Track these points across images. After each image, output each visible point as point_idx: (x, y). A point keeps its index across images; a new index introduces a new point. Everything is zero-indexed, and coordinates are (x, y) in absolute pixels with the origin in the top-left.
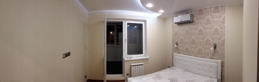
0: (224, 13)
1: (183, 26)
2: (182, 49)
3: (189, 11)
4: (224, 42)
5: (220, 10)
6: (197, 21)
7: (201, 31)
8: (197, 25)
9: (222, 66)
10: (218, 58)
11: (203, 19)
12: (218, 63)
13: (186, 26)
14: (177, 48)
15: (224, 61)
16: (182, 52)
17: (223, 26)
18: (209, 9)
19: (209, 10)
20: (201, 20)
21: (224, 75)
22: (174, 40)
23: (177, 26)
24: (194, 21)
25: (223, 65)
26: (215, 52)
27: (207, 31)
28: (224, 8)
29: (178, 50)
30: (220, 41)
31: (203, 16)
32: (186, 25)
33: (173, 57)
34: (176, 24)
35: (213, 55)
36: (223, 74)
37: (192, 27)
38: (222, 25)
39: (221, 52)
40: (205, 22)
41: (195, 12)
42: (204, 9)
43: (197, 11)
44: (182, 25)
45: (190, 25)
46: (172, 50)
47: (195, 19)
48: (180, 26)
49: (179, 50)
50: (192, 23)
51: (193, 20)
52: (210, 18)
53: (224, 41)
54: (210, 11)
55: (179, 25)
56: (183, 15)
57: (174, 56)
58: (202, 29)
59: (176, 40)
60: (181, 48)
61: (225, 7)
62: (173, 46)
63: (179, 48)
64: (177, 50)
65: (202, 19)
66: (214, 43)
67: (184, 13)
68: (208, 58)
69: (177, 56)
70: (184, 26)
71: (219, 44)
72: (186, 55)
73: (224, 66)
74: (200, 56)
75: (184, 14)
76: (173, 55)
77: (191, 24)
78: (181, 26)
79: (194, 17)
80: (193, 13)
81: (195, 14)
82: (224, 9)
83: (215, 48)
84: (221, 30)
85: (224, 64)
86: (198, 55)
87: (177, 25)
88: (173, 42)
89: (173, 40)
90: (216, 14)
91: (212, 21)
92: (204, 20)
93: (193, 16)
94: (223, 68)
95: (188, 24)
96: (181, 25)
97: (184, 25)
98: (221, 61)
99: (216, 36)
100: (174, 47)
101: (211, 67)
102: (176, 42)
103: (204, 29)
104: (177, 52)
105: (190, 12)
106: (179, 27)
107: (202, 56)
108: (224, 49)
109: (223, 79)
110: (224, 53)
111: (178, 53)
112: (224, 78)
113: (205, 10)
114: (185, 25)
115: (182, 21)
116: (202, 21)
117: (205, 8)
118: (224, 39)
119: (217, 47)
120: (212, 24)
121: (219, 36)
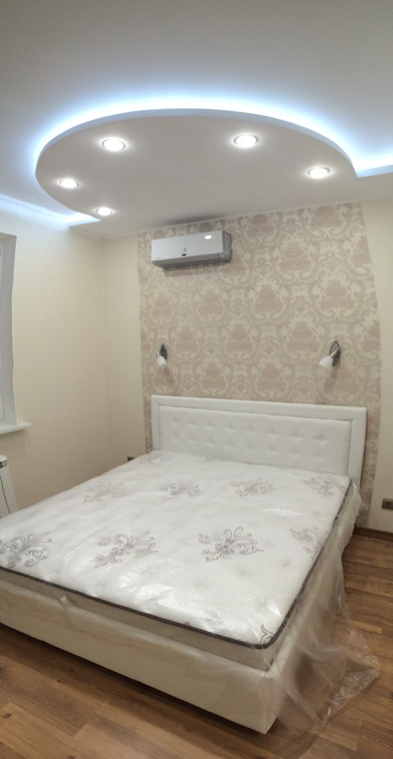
0: (361, 227)
1: (185, 274)
2: (191, 372)
3: (211, 222)
4: (378, 337)
5: (341, 217)
6: (248, 256)
7: (267, 295)
8: (247, 271)
9: (370, 432)
10: (351, 398)
11: (273, 248)
12: (351, 420)
13: (204, 275)
14: (166, 371)
15: (378, 411)
16: (188, 387)
17: (365, 272)
18: (292, 213)
19: (296, 217)
20: (264, 252)
21: (374, 466)
22: (152, 335)
23: (163, 274)
24: (233, 257)
25: (372, 427)
26: (334, 375)
27: (295, 294)
28: (355, 210)
29: (171, 381)
30: (358, 330)
31: (270, 239)
32: (201, 270)
33: (148, 413)
34: (160, 266)
35: (329, 386)
36: (370, 462)
37: (228, 280)
38: (360, 270)
39: (362, 373)
40: (280, 261)
41: (235, 225)
42: (272, 214)
43: (244, 222)
44: (186, 271)
45: (221, 274)
46: (144, 385)
47: (236, 248)
48: (172, 276)
49: (174, 378)
50: (227, 266)
51: (231, 252)
52: (302, 244)
53: (375, 331)
54: (298, 223)
55: (171, 272)
56: (189, 233)
57: (154, 407)
58: (274, 287)
59: (159, 337)
60: (183, 372)
61: (359, 205)
62: (143, 363)
63: (175, 371)
64: (168, 381)
65: (266, 249)
66: (333, 341)
67: (190, 226)
68: (304, 403)
69: (166, 405)
70: (194, 276)
71: (351, 343)
72: (207, 397)
73: (377, 435)
74: (271, 396)
75: (192, 229)
76: (147, 405)
77: (221, 267)
78: (177, 275)
79: (234, 242)
80: (227, 226)
81: (237, 231)
82: (360, 213)
83: (337, 358)
84: (356, 288)
85: (378, 425)
86: (262, 394)
87: (160, 269)
88: (145, 348)
89: (143, 337)
90: (324, 229)
91: (311, 254)
92: (276, 253)
93: (229, 236)
94: (372, 440)
95: (211, 268)
96: (177, 271)
97: (192, 270)
98: (363, 409)
99: (337, 311)
100: (152, 370)
101: (320, 437)
102: (158, 344)
103: (280, 288)
104: (165, 389)
105: (216, 222)
106: (170, 278)
107: (280, 395)
108: (379, 364)
109: (370, 478)
110: (378, 380)
111: (170, 392)
112: (373, 476)
113: (276, 218)
114: (197, 273)
115: (187, 256)
116: (267, 257)
117: (278, 213)
118: (377, 324)
119: (343, 354)
120: (313, 265)
121: (349, 312)
